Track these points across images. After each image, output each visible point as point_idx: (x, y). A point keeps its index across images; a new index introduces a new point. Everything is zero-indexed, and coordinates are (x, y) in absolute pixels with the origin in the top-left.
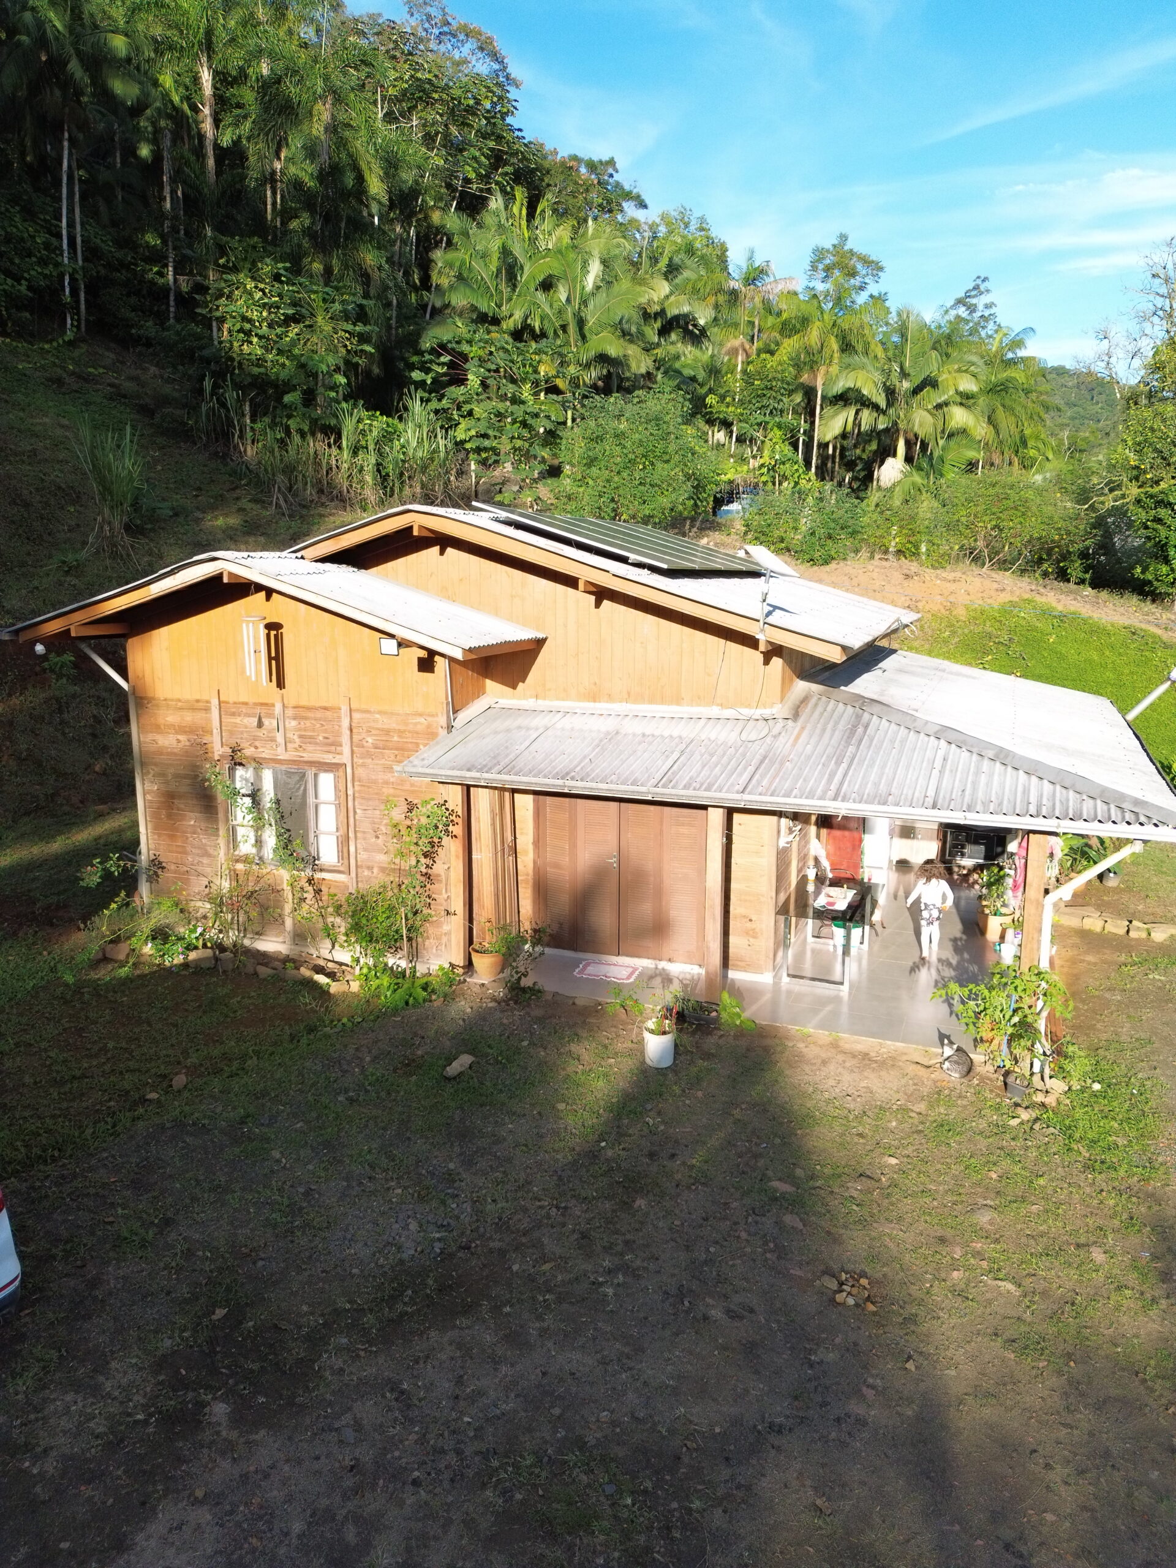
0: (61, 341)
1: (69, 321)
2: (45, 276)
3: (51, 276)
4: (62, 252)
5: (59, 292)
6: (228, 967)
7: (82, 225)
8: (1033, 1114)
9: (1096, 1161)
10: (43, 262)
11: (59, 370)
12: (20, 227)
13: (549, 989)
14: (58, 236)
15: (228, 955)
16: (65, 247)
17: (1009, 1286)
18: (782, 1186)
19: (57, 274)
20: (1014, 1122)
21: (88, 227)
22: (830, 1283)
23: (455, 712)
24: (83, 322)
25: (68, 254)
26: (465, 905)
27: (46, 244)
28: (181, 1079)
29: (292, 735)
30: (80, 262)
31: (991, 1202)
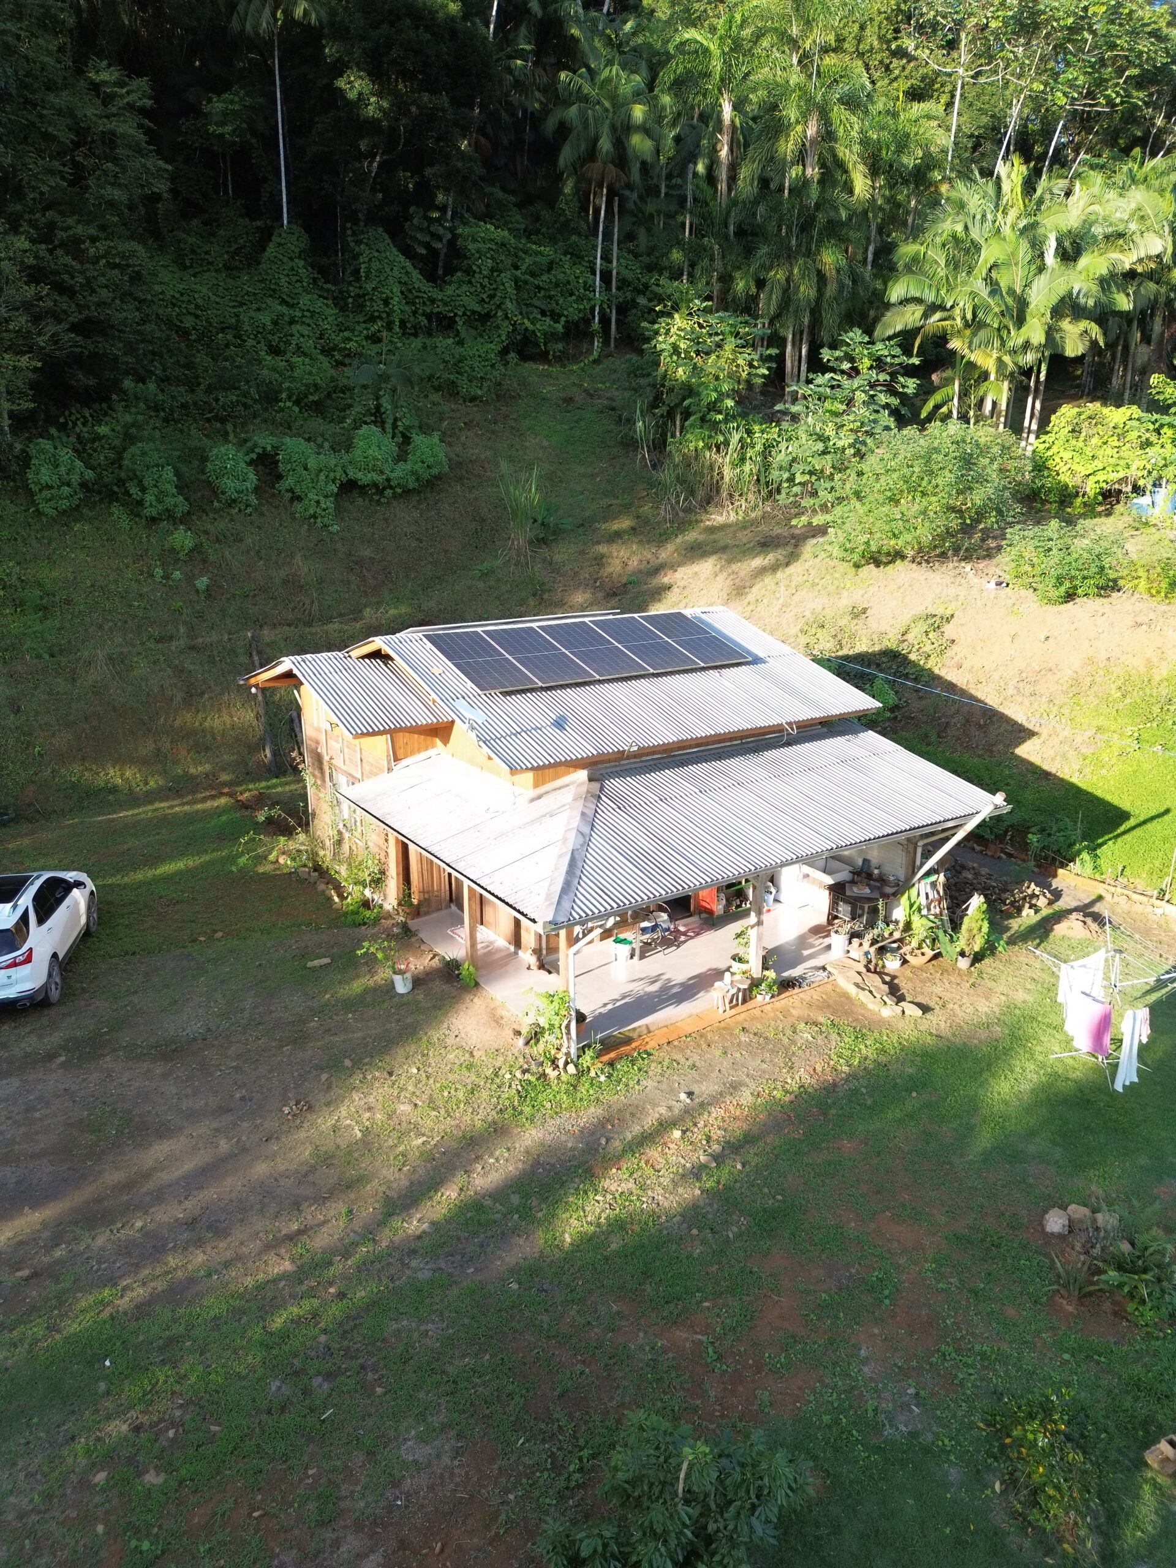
0: (586, 361)
1: (596, 343)
2: (580, 311)
3: (585, 309)
4: (595, 286)
5: (588, 321)
6: (312, 881)
7: (618, 260)
8: (527, 1076)
9: (514, 1109)
10: (580, 299)
11: (575, 389)
12: (568, 272)
13: (422, 935)
14: (594, 273)
15: (316, 874)
16: (598, 283)
17: (359, 1135)
18: (347, 1063)
19: (588, 307)
20: (508, 1076)
21: (621, 260)
22: (292, 1103)
23: (396, 759)
24: (612, 341)
25: (601, 287)
26: (398, 874)
27: (585, 283)
28: (220, 934)
29: (346, 756)
30: (614, 290)
31: (420, 1104)
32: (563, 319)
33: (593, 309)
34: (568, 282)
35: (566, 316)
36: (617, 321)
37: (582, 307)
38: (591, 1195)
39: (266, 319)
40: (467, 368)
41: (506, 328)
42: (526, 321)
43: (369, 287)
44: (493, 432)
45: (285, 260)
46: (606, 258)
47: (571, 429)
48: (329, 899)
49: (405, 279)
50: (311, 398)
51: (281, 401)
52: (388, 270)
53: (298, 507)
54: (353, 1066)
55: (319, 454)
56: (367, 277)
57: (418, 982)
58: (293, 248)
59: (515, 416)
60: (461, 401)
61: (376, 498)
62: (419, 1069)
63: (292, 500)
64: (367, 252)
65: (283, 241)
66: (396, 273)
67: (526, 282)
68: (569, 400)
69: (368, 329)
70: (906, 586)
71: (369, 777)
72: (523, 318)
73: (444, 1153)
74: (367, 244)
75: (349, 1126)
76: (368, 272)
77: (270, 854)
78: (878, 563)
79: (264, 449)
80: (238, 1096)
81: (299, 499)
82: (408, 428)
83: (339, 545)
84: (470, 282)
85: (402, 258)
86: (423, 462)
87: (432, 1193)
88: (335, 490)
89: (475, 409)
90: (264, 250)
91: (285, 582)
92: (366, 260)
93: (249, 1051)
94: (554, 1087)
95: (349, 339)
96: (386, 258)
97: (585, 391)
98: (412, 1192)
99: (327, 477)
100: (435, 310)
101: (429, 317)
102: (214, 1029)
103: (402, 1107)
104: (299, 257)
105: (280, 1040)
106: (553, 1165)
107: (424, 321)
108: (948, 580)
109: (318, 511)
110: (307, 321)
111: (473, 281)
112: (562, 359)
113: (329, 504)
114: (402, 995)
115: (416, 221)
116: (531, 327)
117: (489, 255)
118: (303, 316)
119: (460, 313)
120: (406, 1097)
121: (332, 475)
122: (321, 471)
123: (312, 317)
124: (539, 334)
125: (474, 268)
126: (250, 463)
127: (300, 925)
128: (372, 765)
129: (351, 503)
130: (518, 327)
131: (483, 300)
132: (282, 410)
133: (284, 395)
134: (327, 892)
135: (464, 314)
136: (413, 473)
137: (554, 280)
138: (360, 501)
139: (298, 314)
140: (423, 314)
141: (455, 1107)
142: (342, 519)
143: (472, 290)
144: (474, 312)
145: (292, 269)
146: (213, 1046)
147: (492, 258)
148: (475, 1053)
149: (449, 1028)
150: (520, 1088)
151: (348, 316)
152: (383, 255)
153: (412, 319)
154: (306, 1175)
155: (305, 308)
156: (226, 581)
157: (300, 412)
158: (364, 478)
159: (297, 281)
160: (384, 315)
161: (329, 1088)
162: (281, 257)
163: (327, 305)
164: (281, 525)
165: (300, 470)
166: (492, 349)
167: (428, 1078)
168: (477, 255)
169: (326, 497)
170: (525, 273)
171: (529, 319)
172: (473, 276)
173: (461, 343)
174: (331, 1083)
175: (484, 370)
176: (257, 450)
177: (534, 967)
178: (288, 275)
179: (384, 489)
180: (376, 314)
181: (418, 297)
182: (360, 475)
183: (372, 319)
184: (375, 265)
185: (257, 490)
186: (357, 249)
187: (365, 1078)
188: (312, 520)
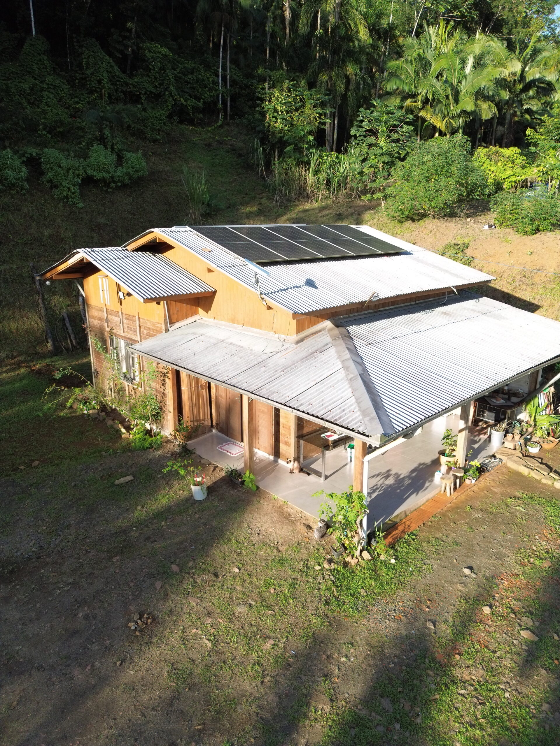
0: (216, 126)
1: (220, 116)
2: (211, 96)
3: (214, 96)
4: (219, 83)
5: (216, 103)
6: (101, 419)
7: (230, 70)
8: (333, 566)
9: (336, 599)
10: (210, 90)
11: (211, 140)
12: (203, 74)
13: (198, 452)
14: (218, 76)
15: (104, 413)
16: (220, 81)
17: (209, 644)
18: (175, 568)
19: (215, 95)
20: (318, 568)
21: (232, 70)
22: (136, 617)
23: (172, 323)
24: (228, 115)
25: (222, 84)
26: (174, 409)
27: (213, 81)
28: (36, 463)
29: (125, 326)
30: (228, 87)
31: (253, 603)
32: (202, 100)
33: (218, 96)
34: (204, 80)
35: (203, 99)
36: (231, 105)
37: (212, 94)
38: (453, 688)
39: (26, 86)
40: (150, 124)
41: (171, 102)
42: (182, 99)
43: (89, 72)
44: (169, 158)
45: (35, 54)
46: (224, 69)
47: (213, 159)
48: (118, 431)
49: (110, 69)
50: (58, 130)
51: (39, 130)
52: (100, 63)
53: (56, 192)
54: (181, 571)
55: (68, 159)
56: (87, 67)
57: (211, 490)
58: (40, 48)
59: (180, 151)
60: (148, 142)
61: (105, 189)
62: (239, 568)
63: (51, 188)
64: (87, 52)
65: (33, 43)
66: (104, 65)
67: (180, 78)
68: (209, 145)
69: (89, 98)
70: (435, 230)
71: (145, 338)
72: (180, 97)
73: (296, 656)
74: (86, 48)
75: (196, 635)
76: (88, 64)
77: (68, 401)
78: (413, 220)
79: (31, 155)
80: (81, 614)
81: (56, 187)
82: (121, 150)
83: (84, 215)
84: (149, 76)
85: (108, 58)
86: (133, 168)
87: (305, 708)
88: (80, 182)
89: (157, 146)
90: (22, 47)
91: (51, 236)
92: (86, 57)
93: (82, 565)
94: (359, 574)
95: (78, 103)
96: (98, 56)
97: (217, 141)
98: (284, 709)
99: (74, 173)
100: (129, 90)
101: (125, 93)
102: (46, 546)
103: (239, 609)
104: (44, 54)
105: (108, 552)
106: (400, 657)
107: (122, 96)
108: (459, 226)
109: (70, 194)
110: (52, 91)
111: (150, 74)
112: (202, 124)
113: (76, 189)
114: (200, 502)
115: (115, 37)
116: (185, 103)
117: (158, 60)
118: (49, 88)
119: (143, 92)
120: (238, 598)
121: (77, 172)
122: (70, 169)
123: (54, 89)
124: (189, 108)
125: (150, 67)
126: (23, 162)
127: (100, 452)
128: (149, 329)
129: (90, 192)
130: (178, 102)
131: (156, 86)
132: (40, 136)
133: (41, 127)
134: (115, 426)
135: (146, 93)
136: (128, 174)
137: (195, 78)
138: (94, 191)
139: (45, 86)
140: (122, 92)
141: (285, 604)
142: (84, 200)
143: (150, 80)
144: (151, 92)
145: (40, 60)
146: (48, 563)
147: (160, 62)
148: (280, 548)
149: (249, 527)
150: (333, 578)
151: (76, 91)
152: (96, 54)
153: (115, 94)
154: (171, 704)
155: (50, 83)
156: (11, 234)
157: (52, 138)
158: (99, 175)
159: (43, 68)
160: (98, 90)
161: (166, 595)
162: (32, 52)
163: (63, 82)
164: (45, 202)
165: (56, 168)
166: (163, 113)
167: (250, 575)
168: (152, 60)
169: (74, 185)
170: (179, 73)
171: (183, 99)
172: (150, 72)
173: (144, 110)
174: (166, 590)
175: (160, 125)
176: (26, 155)
177: (296, 471)
178: (38, 64)
179: (110, 183)
180: (94, 89)
181: (118, 81)
182: (95, 173)
183: (91, 92)
184: (92, 60)
185: (27, 180)
186: (80, 50)
187: (195, 582)
188: (65, 200)
